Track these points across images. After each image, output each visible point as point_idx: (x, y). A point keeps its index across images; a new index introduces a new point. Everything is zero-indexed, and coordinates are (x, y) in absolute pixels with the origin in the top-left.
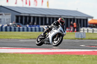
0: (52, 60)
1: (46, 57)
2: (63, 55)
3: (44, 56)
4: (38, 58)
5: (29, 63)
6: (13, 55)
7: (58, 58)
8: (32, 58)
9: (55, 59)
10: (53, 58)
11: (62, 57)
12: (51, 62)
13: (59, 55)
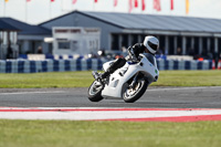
0: (191, 134)
1: (178, 127)
2: (216, 122)
3: (173, 126)
4: (161, 131)
5: (139, 142)
6: (104, 124)
7: (206, 128)
8: (148, 130)
9: (197, 133)
10: (194, 129)
11: (215, 126)
12: (190, 138)
13: (208, 122)
